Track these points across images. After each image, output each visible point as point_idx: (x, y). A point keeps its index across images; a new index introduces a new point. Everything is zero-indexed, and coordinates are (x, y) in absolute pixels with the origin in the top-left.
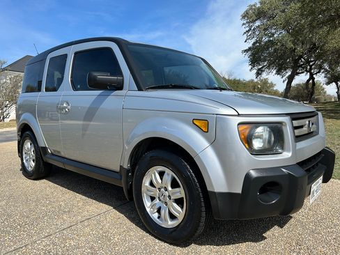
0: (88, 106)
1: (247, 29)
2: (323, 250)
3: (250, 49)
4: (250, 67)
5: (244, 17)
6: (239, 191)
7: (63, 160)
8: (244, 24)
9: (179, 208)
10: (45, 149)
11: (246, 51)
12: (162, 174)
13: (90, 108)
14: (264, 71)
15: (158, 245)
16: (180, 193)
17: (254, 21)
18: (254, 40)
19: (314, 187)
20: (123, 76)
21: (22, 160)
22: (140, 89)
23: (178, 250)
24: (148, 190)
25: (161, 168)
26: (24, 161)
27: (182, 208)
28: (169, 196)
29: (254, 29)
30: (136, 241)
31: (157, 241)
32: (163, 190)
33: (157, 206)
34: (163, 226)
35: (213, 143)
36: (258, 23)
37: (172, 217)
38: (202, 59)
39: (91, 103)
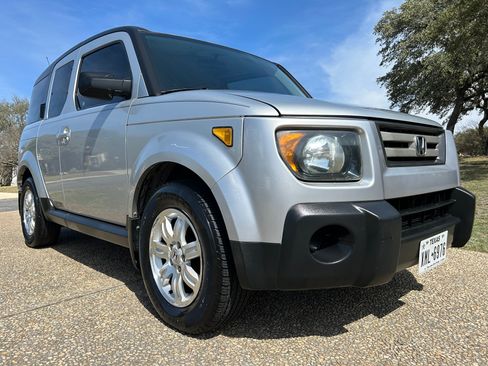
0: (89, 128)
1: (384, 46)
2: (440, 353)
3: (389, 75)
4: (391, 102)
5: (378, 29)
6: (278, 240)
7: (65, 215)
8: (379, 40)
9: (194, 274)
10: (46, 201)
11: (384, 79)
12: (173, 222)
13: (91, 132)
14: (411, 108)
15: (164, 334)
16: (195, 249)
17: (394, 35)
18: (394, 63)
19: (426, 246)
20: (131, 79)
21: (22, 219)
22: (152, 94)
23: (192, 342)
24: (158, 250)
25: (173, 213)
26: (25, 221)
27: (198, 273)
28: (183, 256)
29: (394, 47)
30: (132, 328)
31: (166, 328)
32: (175, 247)
33: (168, 274)
34: (175, 304)
35: (239, 164)
36: (400, 37)
37: (188, 290)
38: (278, 66)
39: (91, 124)
